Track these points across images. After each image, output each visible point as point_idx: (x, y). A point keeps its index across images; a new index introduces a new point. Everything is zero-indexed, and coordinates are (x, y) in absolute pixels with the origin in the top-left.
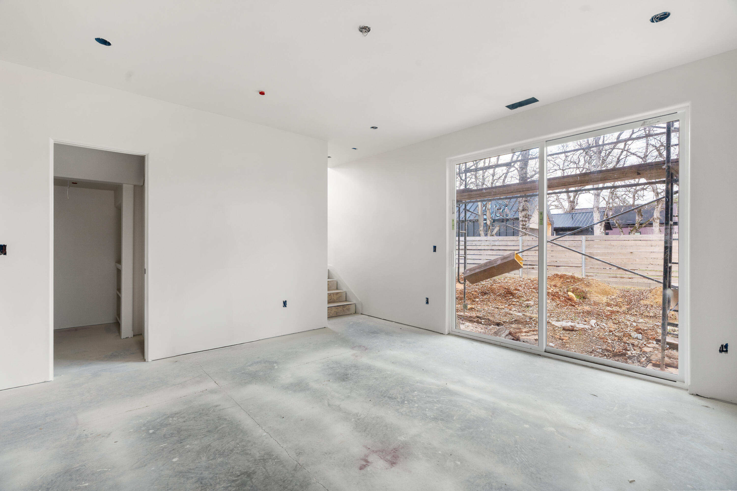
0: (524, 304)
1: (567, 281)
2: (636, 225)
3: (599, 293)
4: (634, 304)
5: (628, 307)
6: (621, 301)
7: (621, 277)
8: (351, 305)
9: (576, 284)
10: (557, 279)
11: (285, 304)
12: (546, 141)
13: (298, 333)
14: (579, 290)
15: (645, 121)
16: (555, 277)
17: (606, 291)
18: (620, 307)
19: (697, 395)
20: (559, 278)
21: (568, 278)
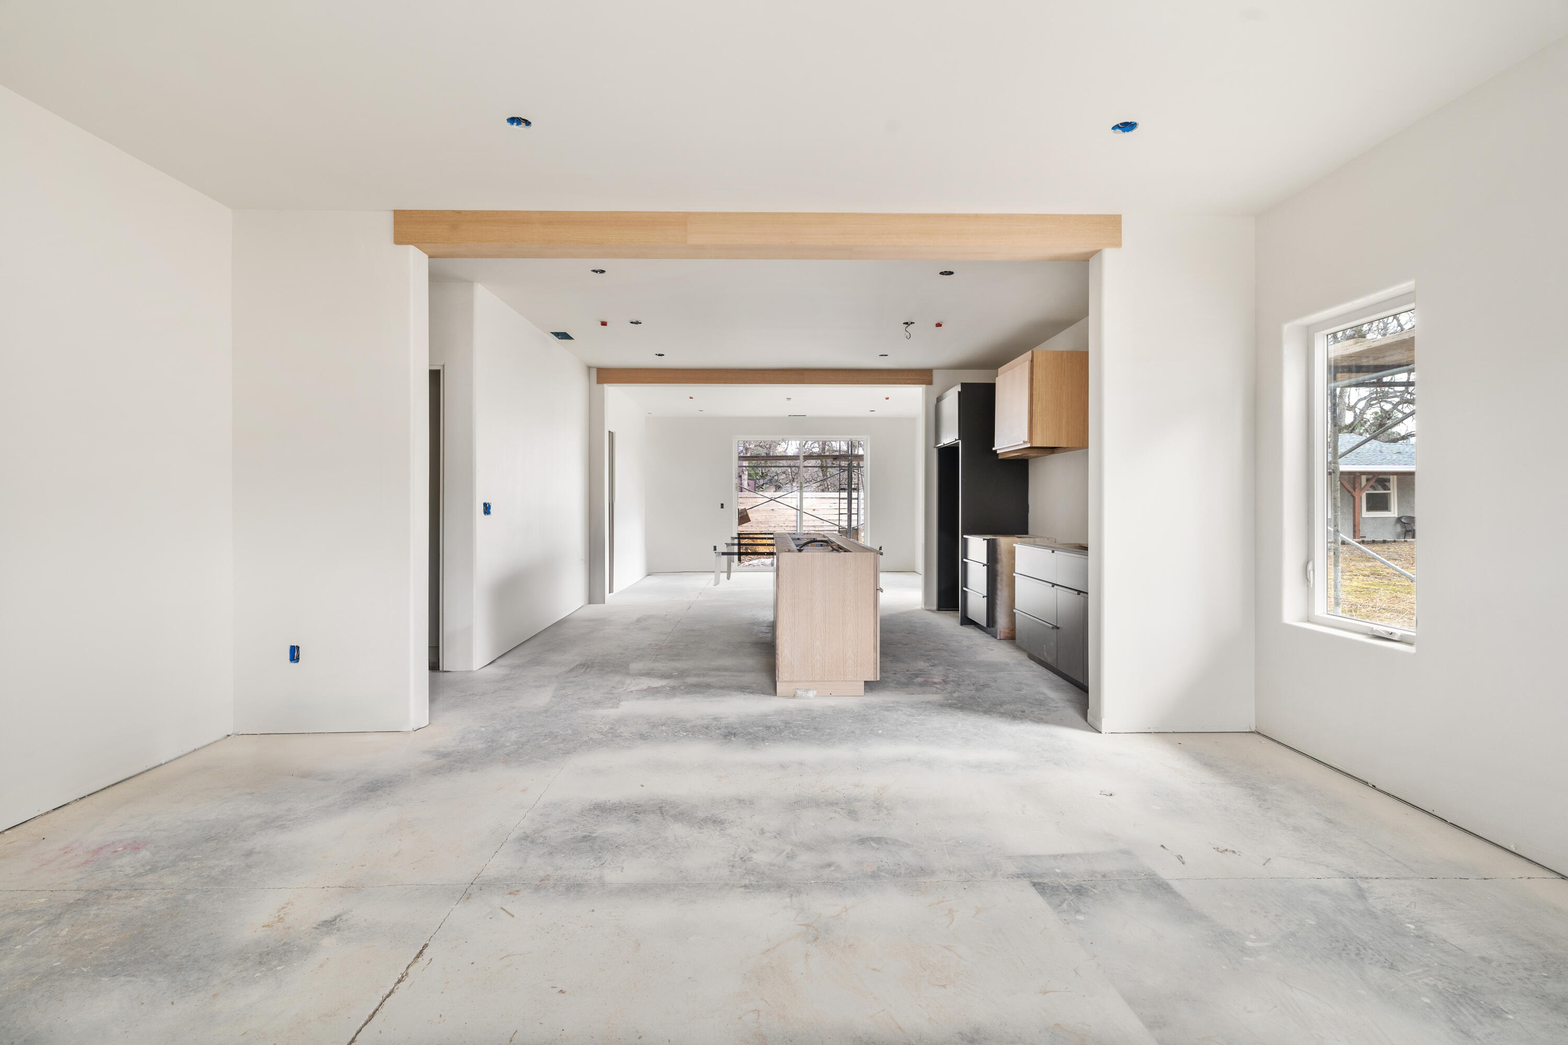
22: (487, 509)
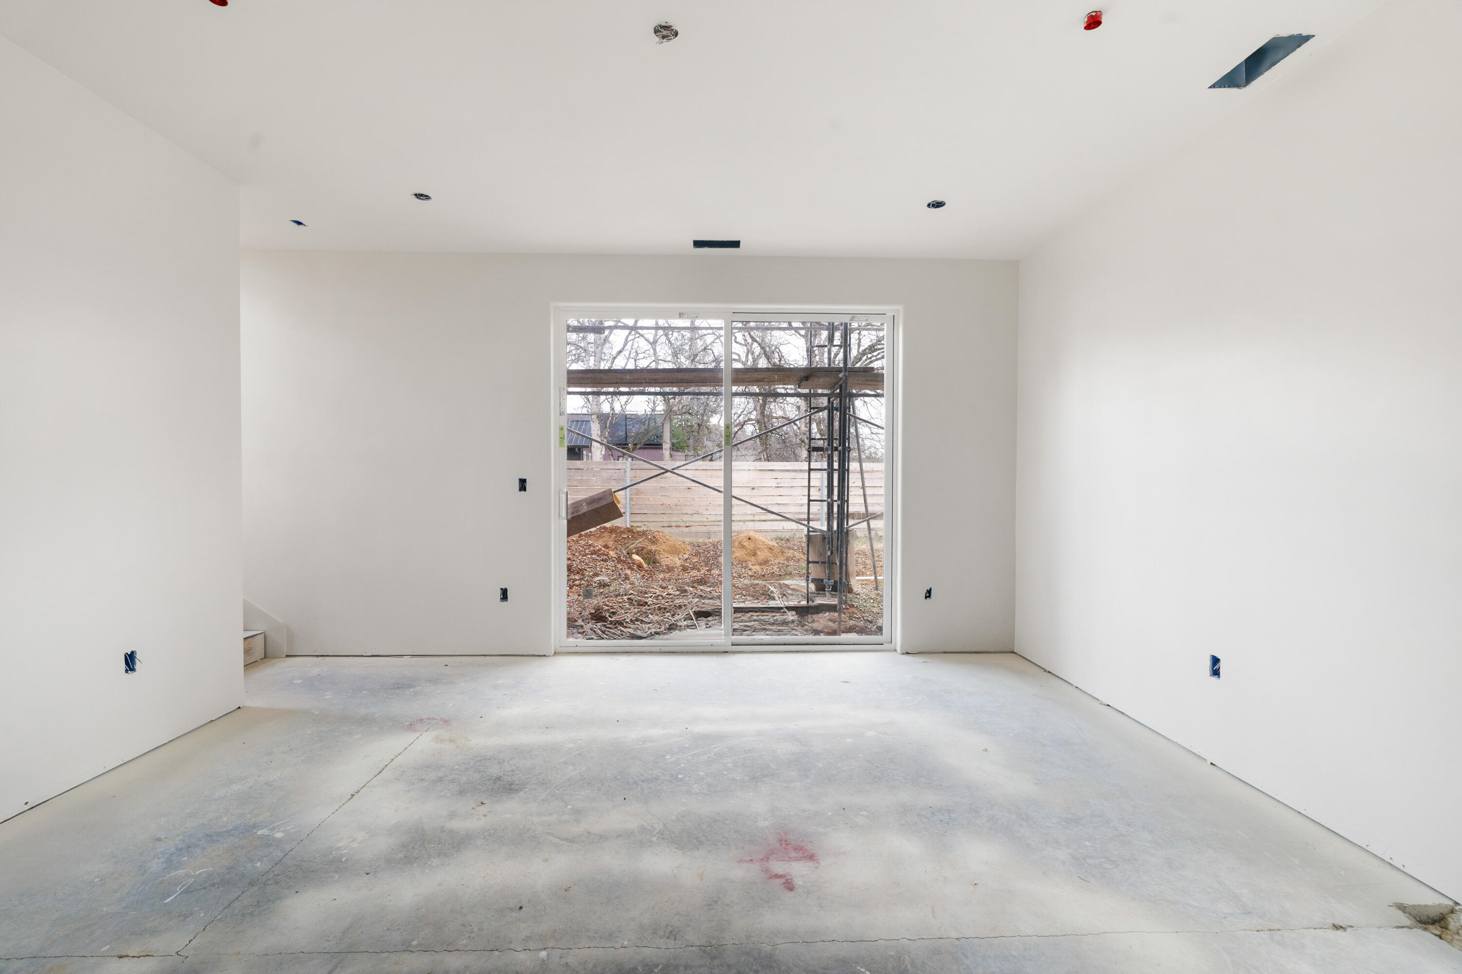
0: (595, 583)
1: (623, 538)
2: (630, 445)
3: (669, 552)
4: (713, 564)
5: (707, 568)
6: (697, 560)
7: (677, 526)
8: (256, 637)
9: (637, 542)
10: (606, 534)
11: (130, 661)
12: (733, 313)
13: (171, 744)
14: (645, 550)
15: (854, 315)
16: (602, 532)
17: (676, 548)
18: (699, 570)
19: (907, 653)
20: (609, 532)
21: (622, 532)
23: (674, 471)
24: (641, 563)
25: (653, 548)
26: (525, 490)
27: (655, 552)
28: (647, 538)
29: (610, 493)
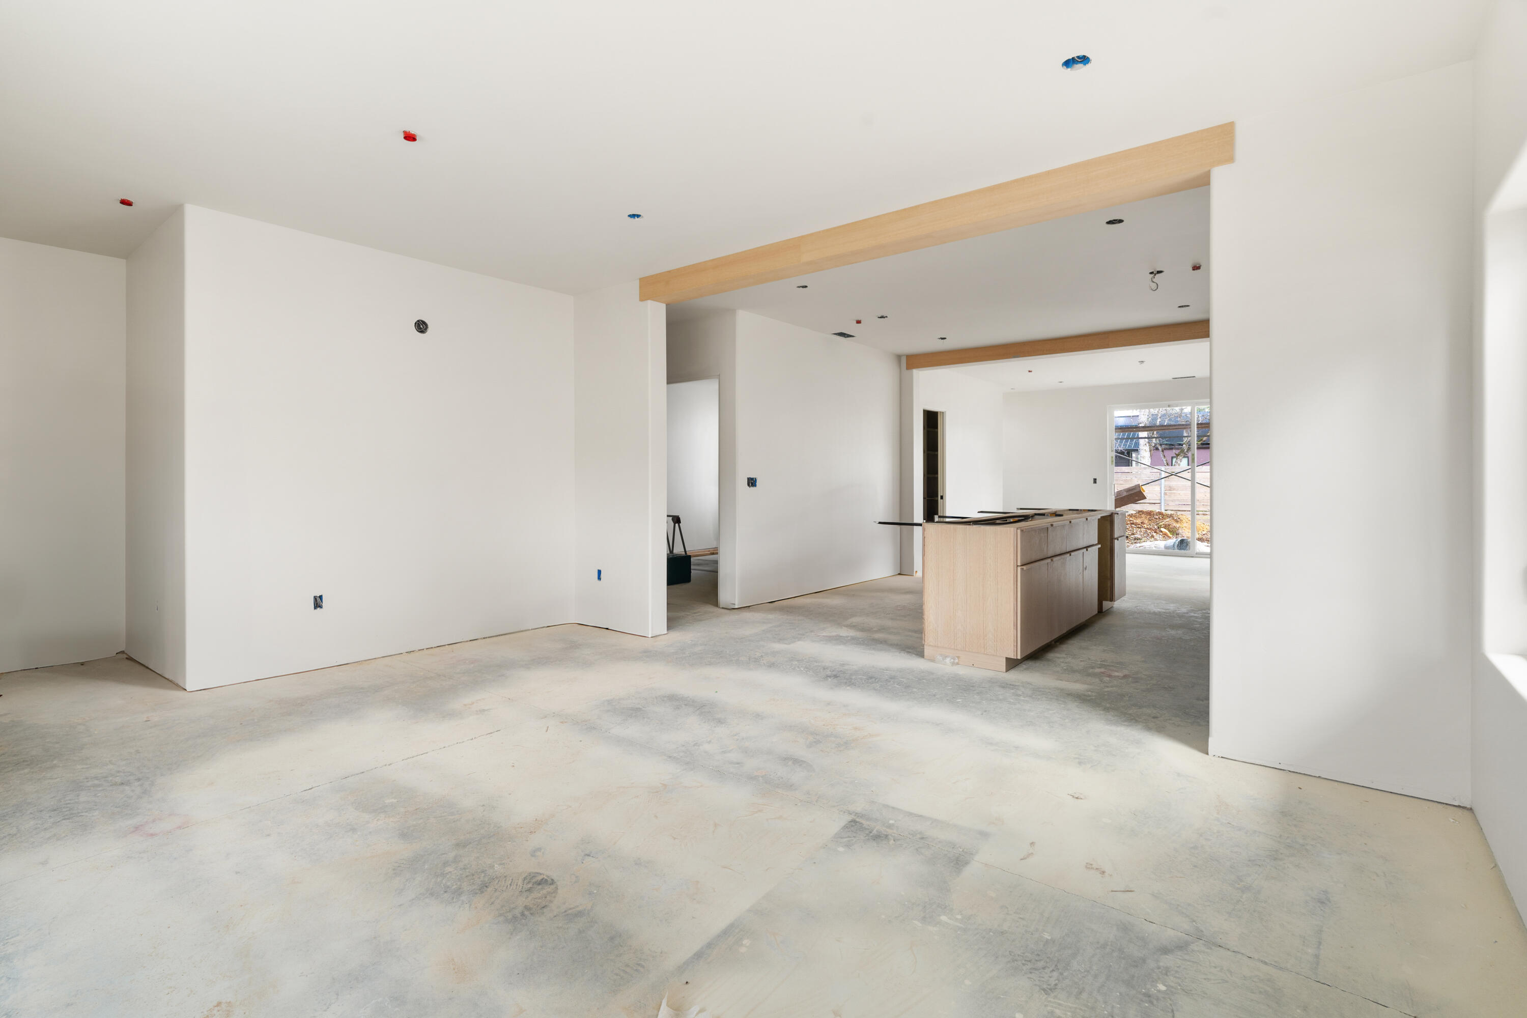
9: (1165, 521)
22: (752, 482)
23: (1177, 475)
24: (1166, 533)
25: (1177, 525)
26: (1096, 483)
27: (1179, 528)
28: (1173, 519)
29: (1138, 486)
